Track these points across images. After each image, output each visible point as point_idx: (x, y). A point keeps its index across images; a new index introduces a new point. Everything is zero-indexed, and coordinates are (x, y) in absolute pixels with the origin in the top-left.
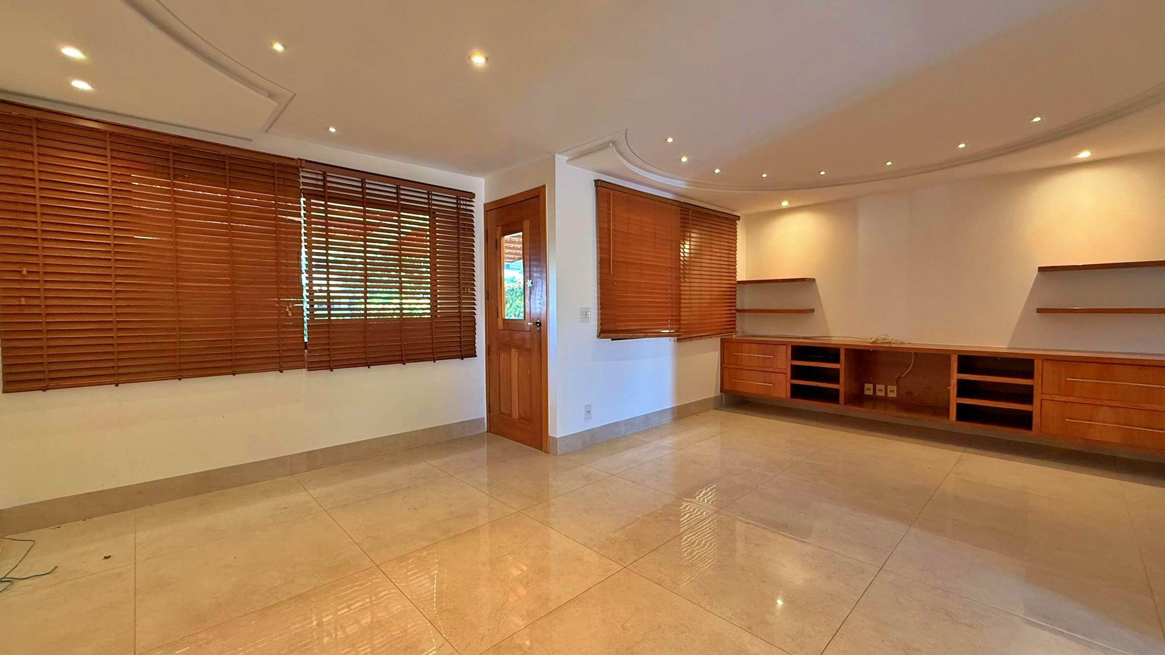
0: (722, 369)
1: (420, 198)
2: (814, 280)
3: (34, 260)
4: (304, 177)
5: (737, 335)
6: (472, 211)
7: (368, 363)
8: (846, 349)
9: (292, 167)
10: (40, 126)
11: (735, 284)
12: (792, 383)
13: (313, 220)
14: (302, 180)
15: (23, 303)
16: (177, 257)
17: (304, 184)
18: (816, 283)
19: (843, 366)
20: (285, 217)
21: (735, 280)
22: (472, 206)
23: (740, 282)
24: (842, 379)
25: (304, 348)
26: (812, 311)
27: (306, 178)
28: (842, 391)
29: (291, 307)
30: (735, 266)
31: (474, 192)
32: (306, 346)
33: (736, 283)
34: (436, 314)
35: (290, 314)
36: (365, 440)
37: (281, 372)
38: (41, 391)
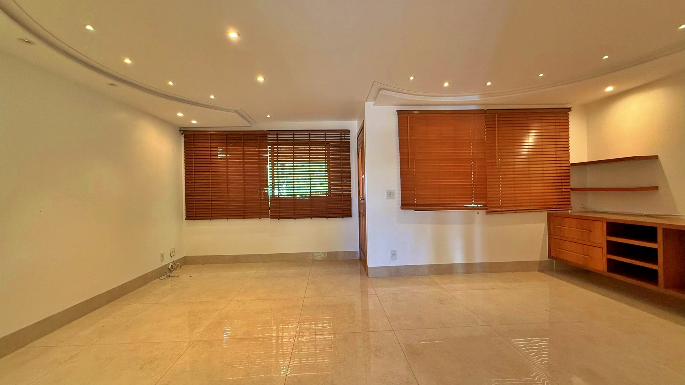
0: (549, 239)
1: (320, 138)
2: (656, 157)
3: (192, 178)
4: (269, 137)
5: (572, 211)
6: (349, 139)
7: (295, 217)
8: (664, 229)
9: (264, 134)
10: (194, 136)
11: (569, 167)
12: (609, 257)
13: (275, 155)
14: (268, 139)
15: (190, 192)
16: (227, 174)
17: (269, 140)
18: (659, 160)
19: (662, 246)
20: (261, 155)
21: (569, 163)
22: (349, 136)
23: (572, 165)
24: (661, 259)
25: (269, 209)
26: (657, 188)
27: (270, 138)
28: (661, 273)
29: (263, 192)
30: (568, 151)
31: (349, 129)
32: (269, 208)
33: (570, 165)
34: (330, 195)
35: (263, 195)
36: (295, 253)
37: (260, 219)
38: (193, 220)
